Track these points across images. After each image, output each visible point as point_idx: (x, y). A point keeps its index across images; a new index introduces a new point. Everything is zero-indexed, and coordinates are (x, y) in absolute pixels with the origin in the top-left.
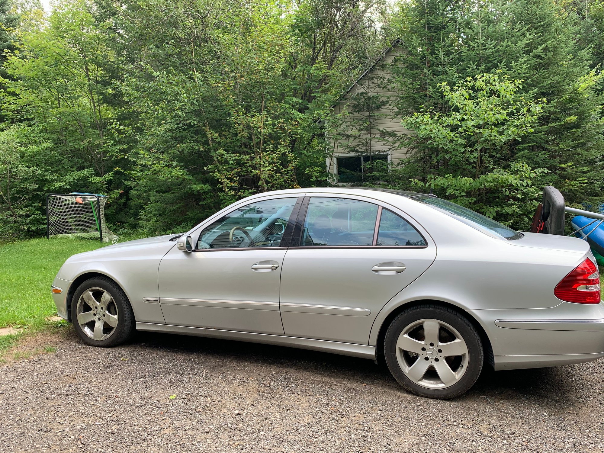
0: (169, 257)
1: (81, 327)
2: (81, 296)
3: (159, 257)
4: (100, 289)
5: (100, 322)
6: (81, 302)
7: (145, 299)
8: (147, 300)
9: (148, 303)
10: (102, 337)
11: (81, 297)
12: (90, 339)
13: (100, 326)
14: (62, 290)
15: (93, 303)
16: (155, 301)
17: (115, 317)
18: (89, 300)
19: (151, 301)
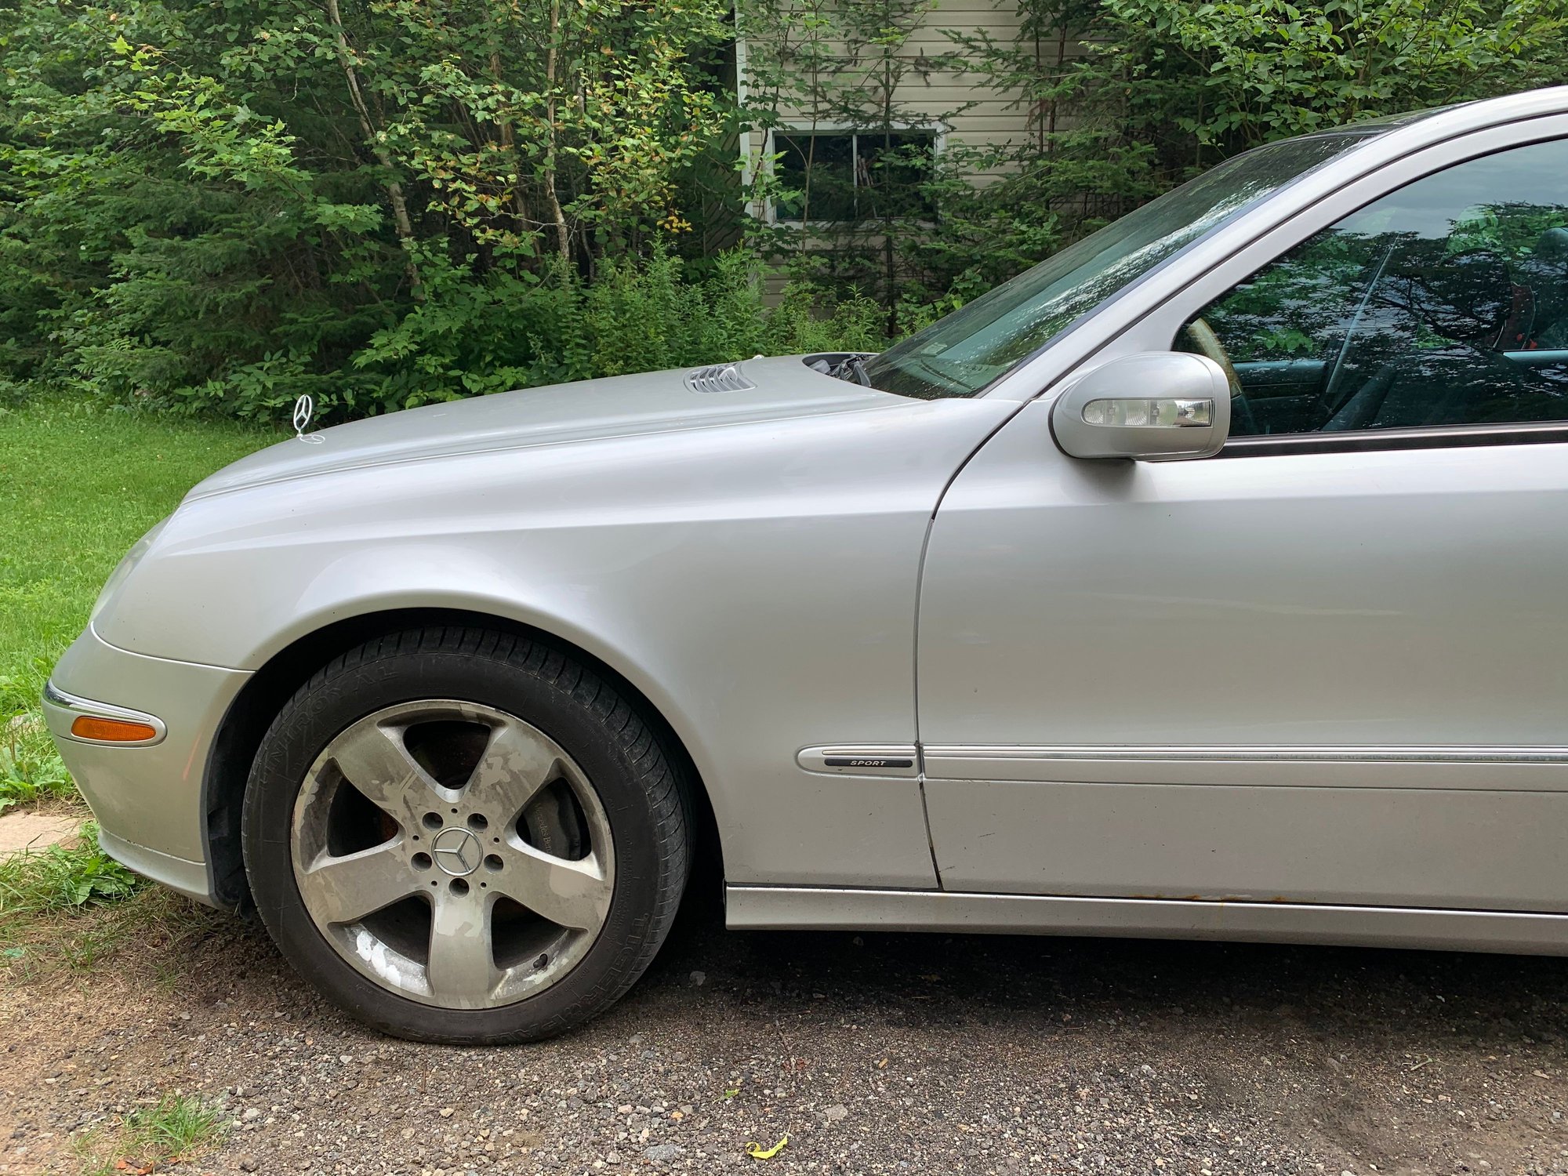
0: (969, 496)
1: (332, 939)
2: (324, 756)
3: (919, 499)
4: (469, 708)
5: (462, 900)
6: (320, 795)
7: (816, 752)
8: (829, 762)
9: (834, 775)
10: (492, 987)
11: (318, 764)
12: (404, 1002)
13: (467, 926)
14: (157, 723)
15: (410, 794)
16: (890, 764)
17: (589, 867)
18: (386, 777)
19: (864, 764)
